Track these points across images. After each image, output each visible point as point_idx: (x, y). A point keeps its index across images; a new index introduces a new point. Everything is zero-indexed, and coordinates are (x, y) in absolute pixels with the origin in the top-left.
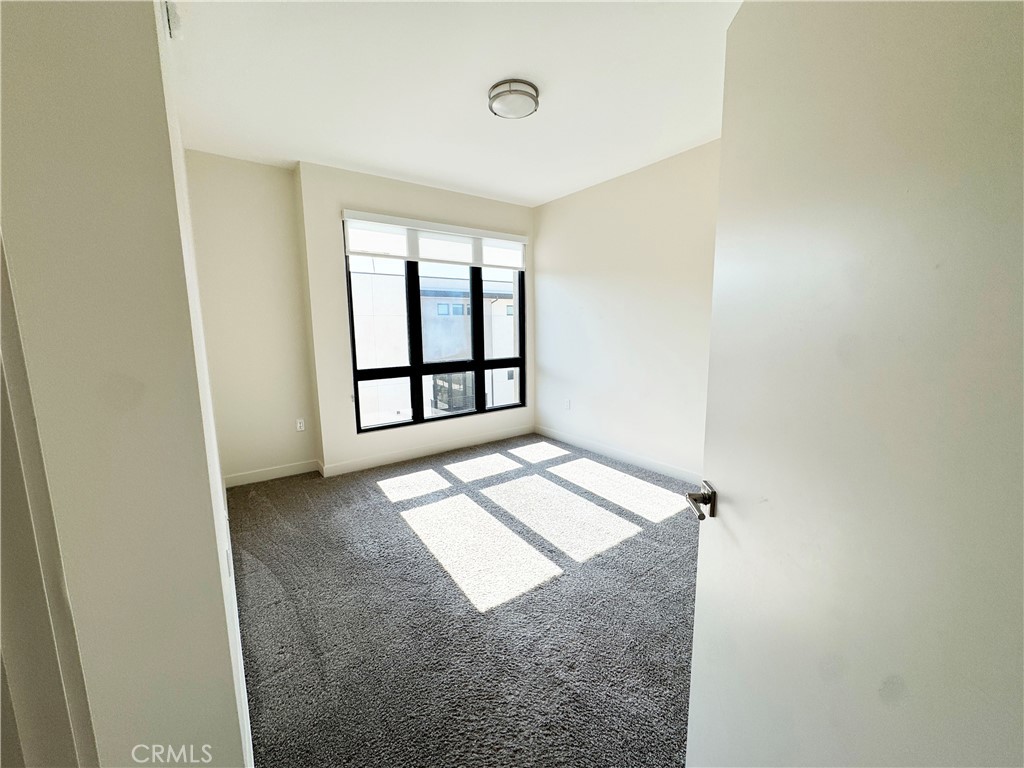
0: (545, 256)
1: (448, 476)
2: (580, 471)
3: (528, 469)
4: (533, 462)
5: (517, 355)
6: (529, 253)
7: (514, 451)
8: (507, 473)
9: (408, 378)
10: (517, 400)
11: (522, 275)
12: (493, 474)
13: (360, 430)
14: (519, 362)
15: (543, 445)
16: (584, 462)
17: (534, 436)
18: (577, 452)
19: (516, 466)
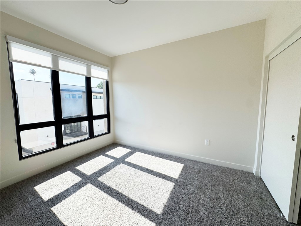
0: (116, 75)
1: (79, 173)
2: (137, 158)
3: (118, 161)
4: (118, 157)
5: (106, 113)
6: (110, 74)
7: (109, 153)
8: (109, 165)
9: (54, 126)
10: (106, 131)
11: (107, 83)
12: (102, 167)
13: (21, 158)
14: (107, 116)
15: (119, 148)
16: (138, 153)
17: (114, 144)
18: (134, 150)
19: (111, 161)
